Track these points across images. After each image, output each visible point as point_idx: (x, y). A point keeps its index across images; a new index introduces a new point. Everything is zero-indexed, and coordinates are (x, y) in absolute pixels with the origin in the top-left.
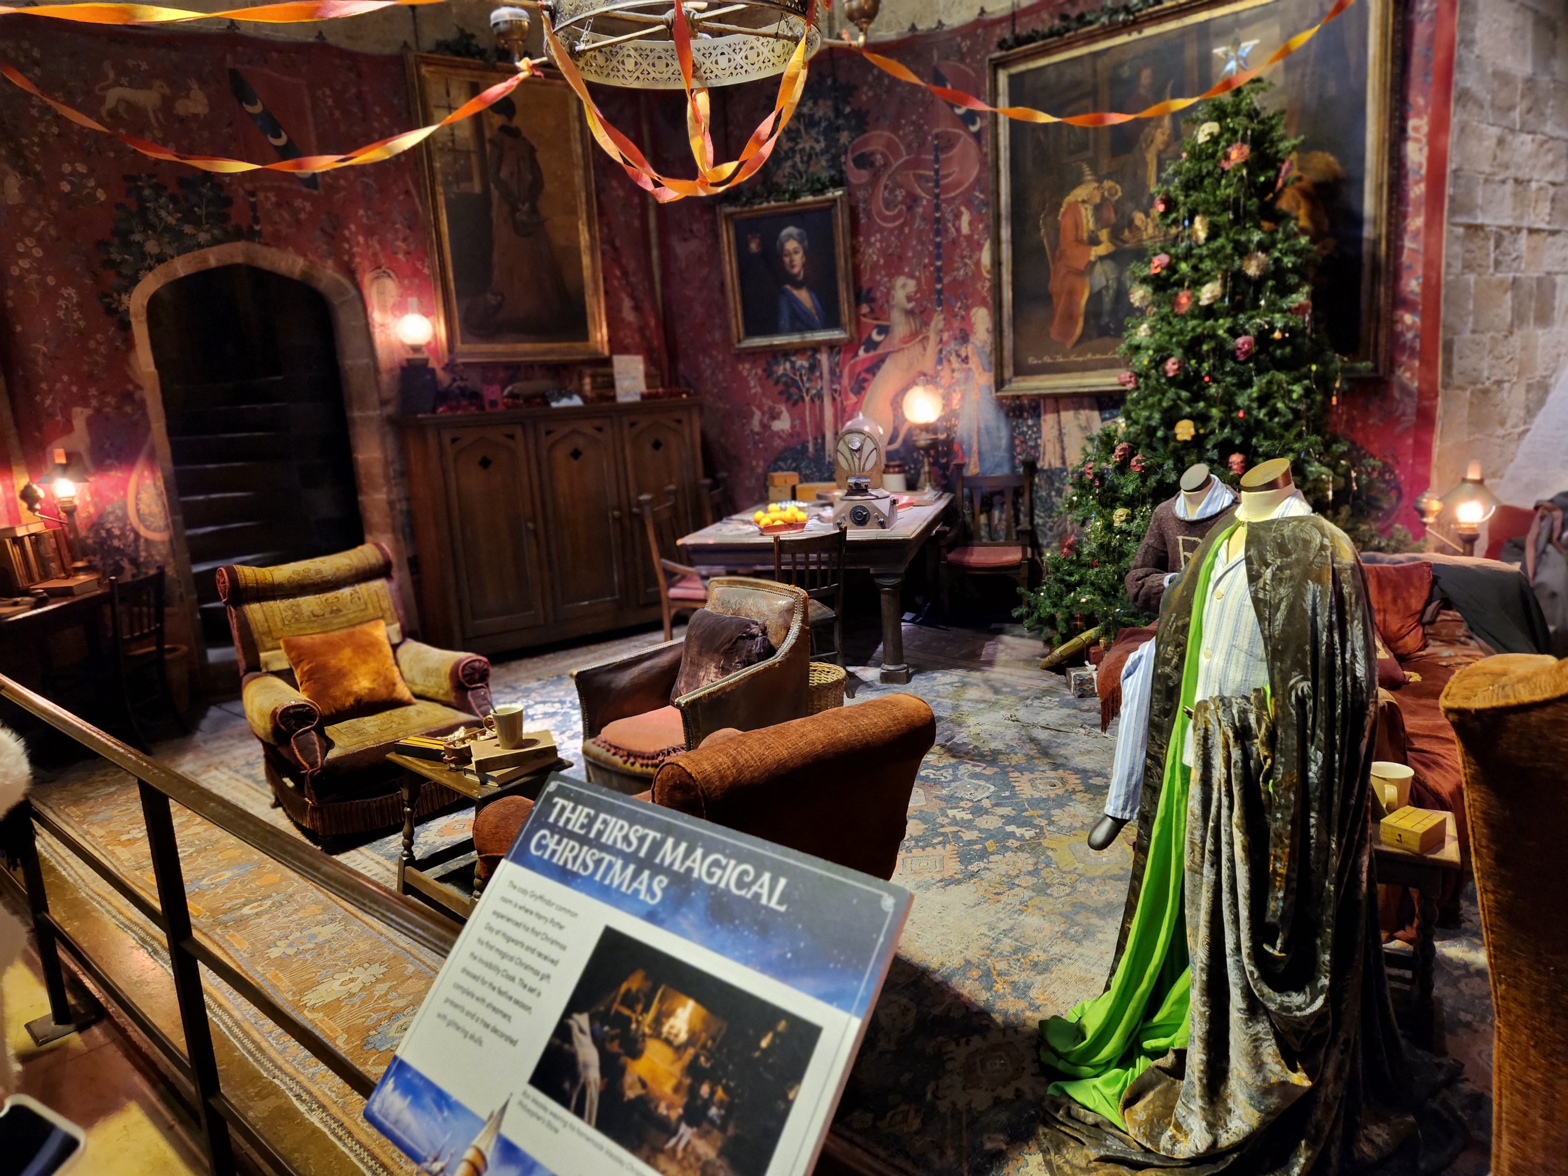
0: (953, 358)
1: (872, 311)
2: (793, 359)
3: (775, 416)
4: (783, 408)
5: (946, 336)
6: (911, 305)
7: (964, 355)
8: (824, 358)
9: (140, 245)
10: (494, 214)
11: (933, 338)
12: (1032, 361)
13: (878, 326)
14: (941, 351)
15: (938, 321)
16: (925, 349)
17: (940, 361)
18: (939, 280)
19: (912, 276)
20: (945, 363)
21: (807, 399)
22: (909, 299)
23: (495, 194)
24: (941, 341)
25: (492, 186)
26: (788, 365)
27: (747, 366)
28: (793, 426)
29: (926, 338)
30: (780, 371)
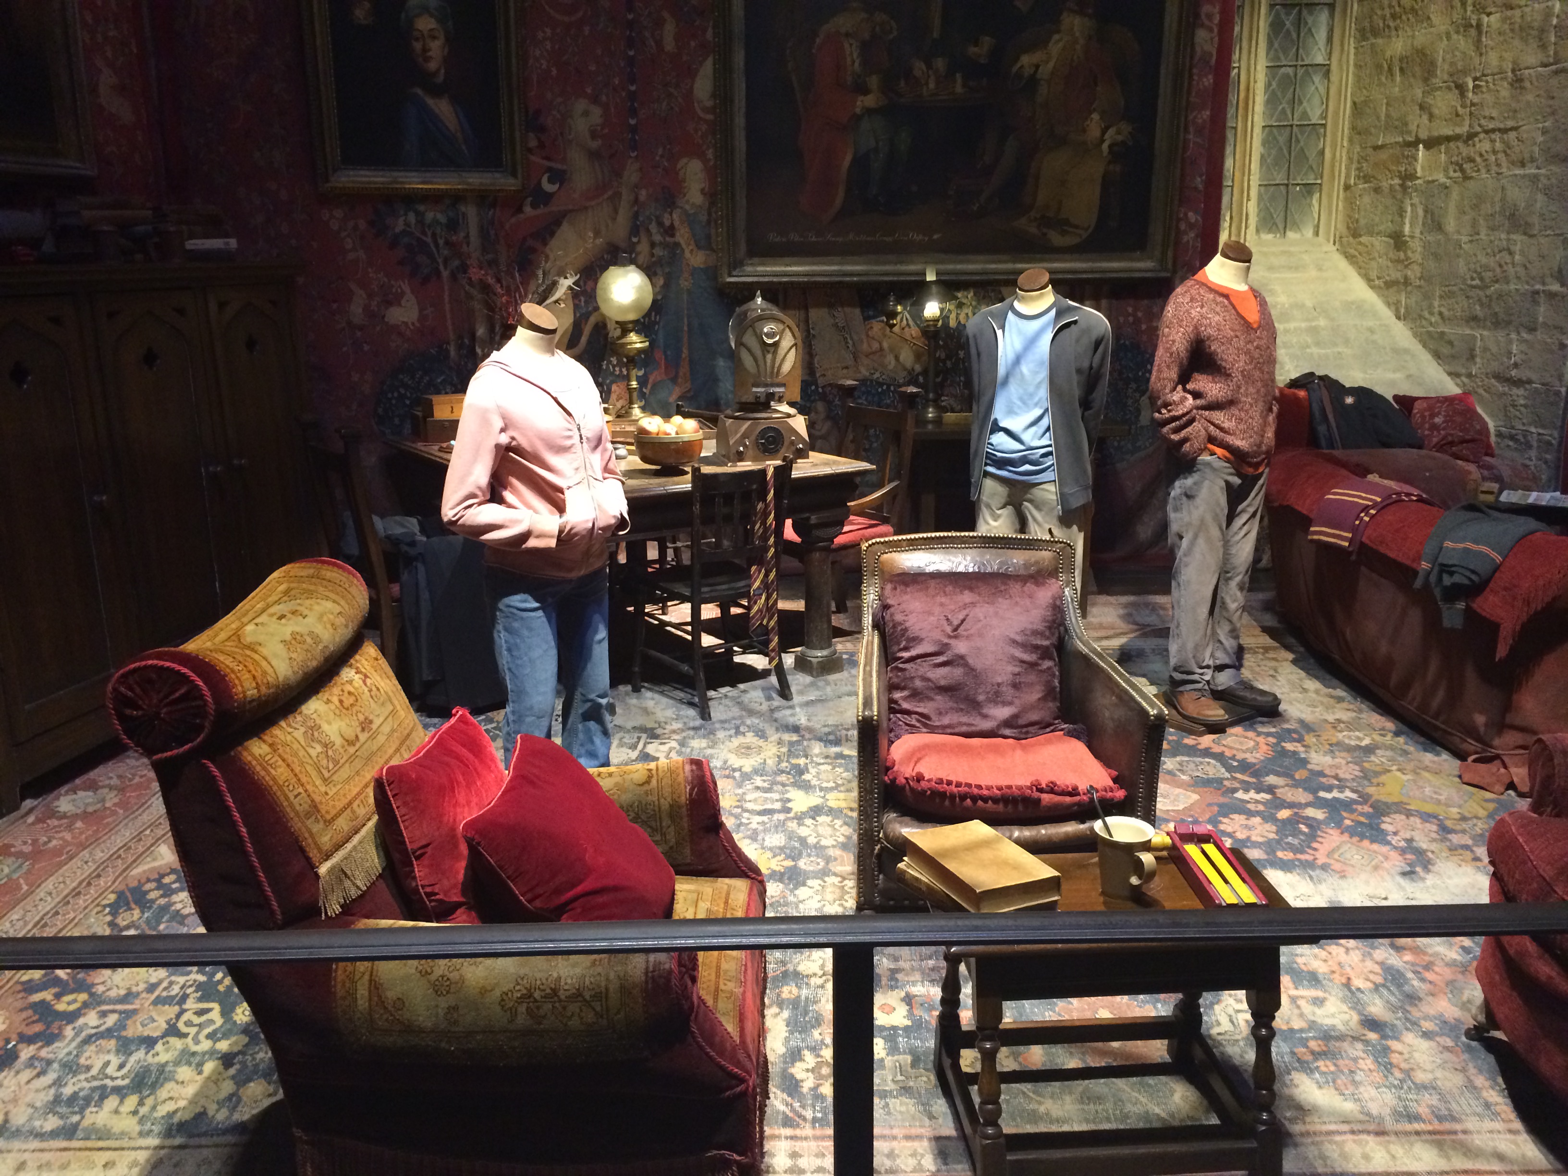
0: (653, 228)
1: (542, 146)
2: (422, 208)
3: (392, 300)
4: (407, 289)
5: (643, 194)
6: (595, 145)
7: (667, 223)
8: (471, 212)
11: (626, 196)
12: (774, 238)
13: (550, 170)
14: (636, 216)
15: (631, 173)
16: (616, 211)
17: (635, 230)
18: (633, 112)
19: (595, 100)
20: (643, 234)
21: (445, 274)
22: (594, 135)
24: (636, 201)
26: (412, 218)
27: (338, 213)
28: (422, 318)
29: (618, 195)
30: (400, 226)
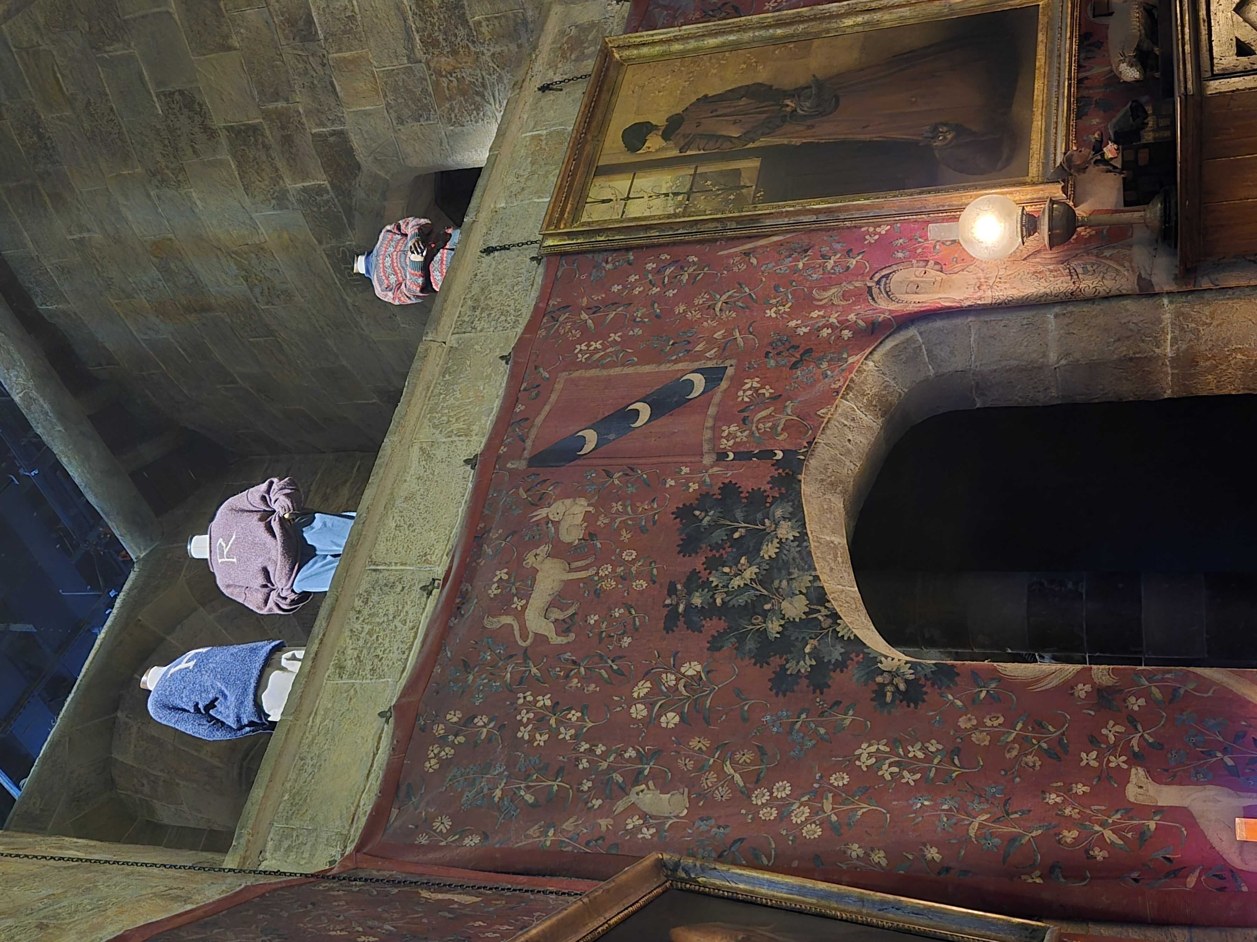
9: (789, 624)
10: (796, 142)
23: (763, 142)
25: (751, 145)
